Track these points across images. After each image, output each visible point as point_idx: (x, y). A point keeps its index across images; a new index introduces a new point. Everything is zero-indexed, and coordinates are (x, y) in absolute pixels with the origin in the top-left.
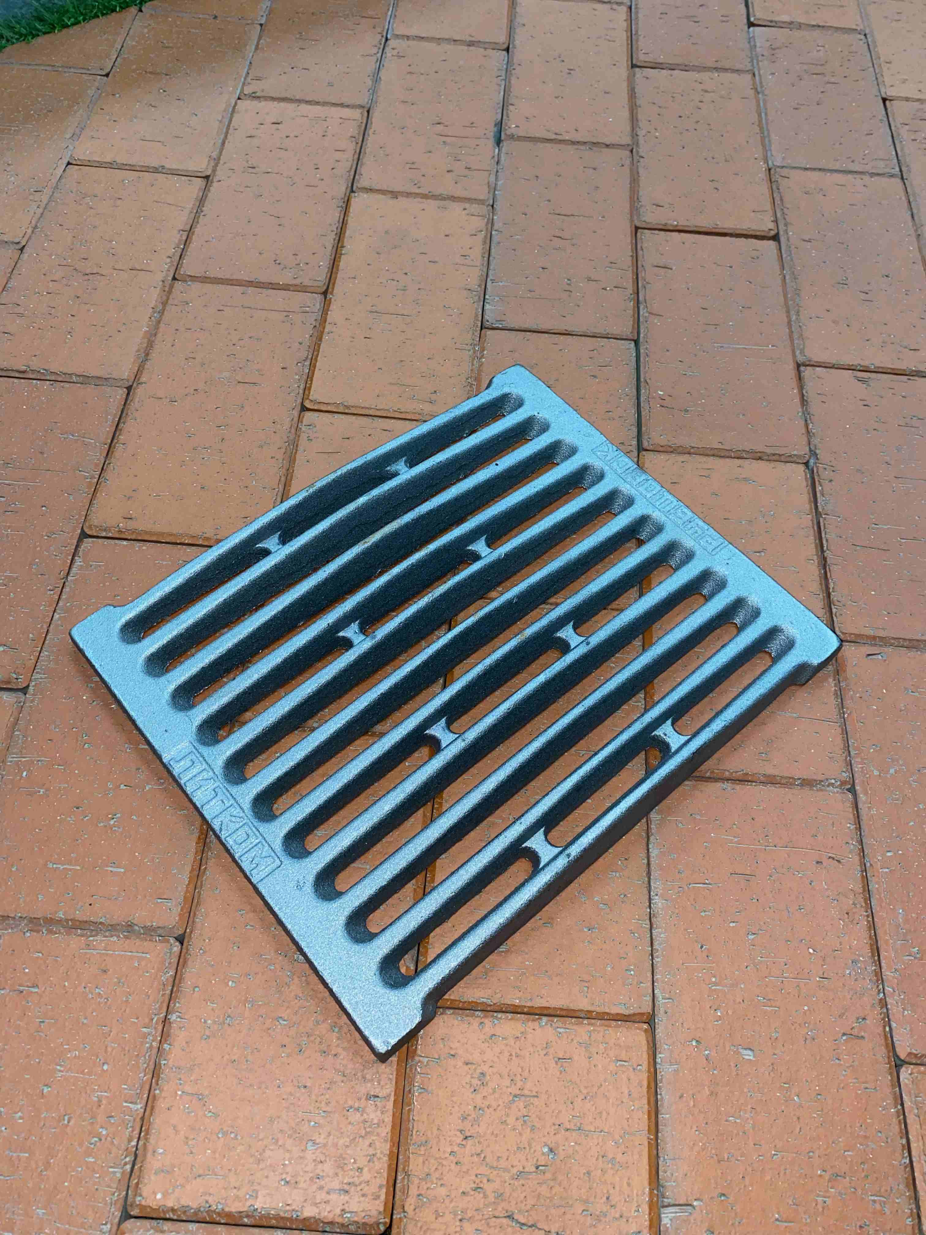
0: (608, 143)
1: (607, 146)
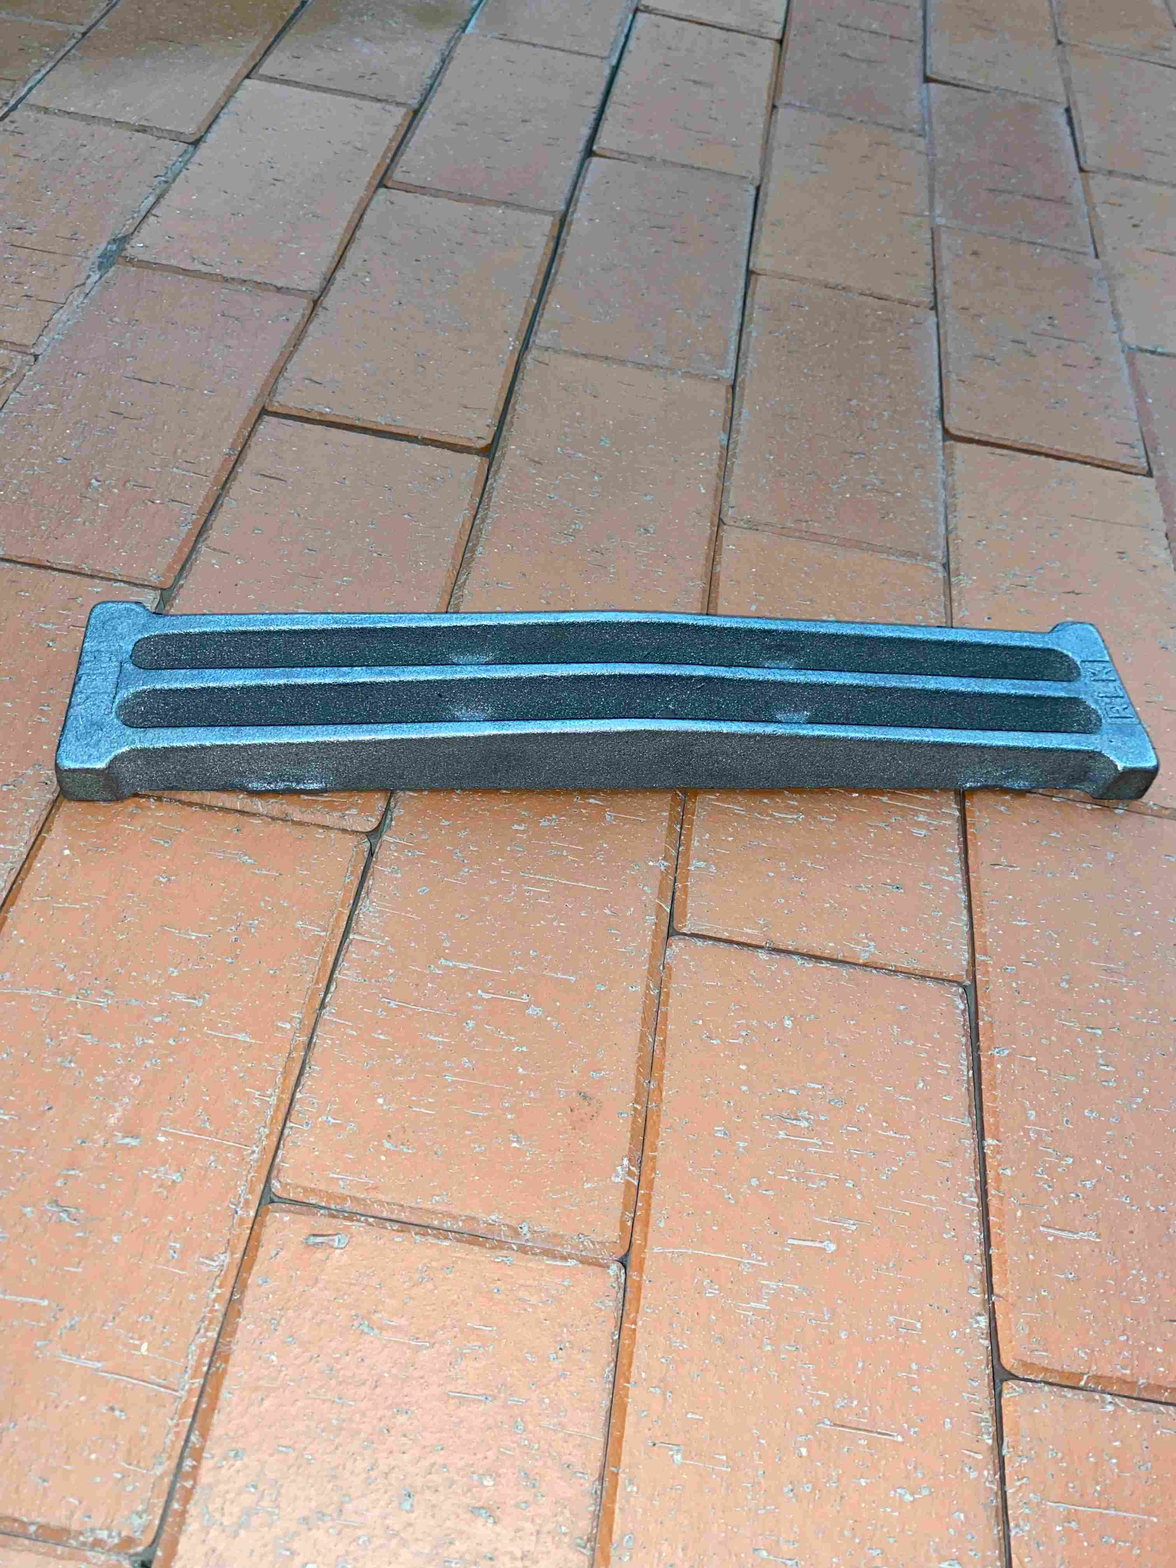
0: (279, 285)
1: (279, 289)
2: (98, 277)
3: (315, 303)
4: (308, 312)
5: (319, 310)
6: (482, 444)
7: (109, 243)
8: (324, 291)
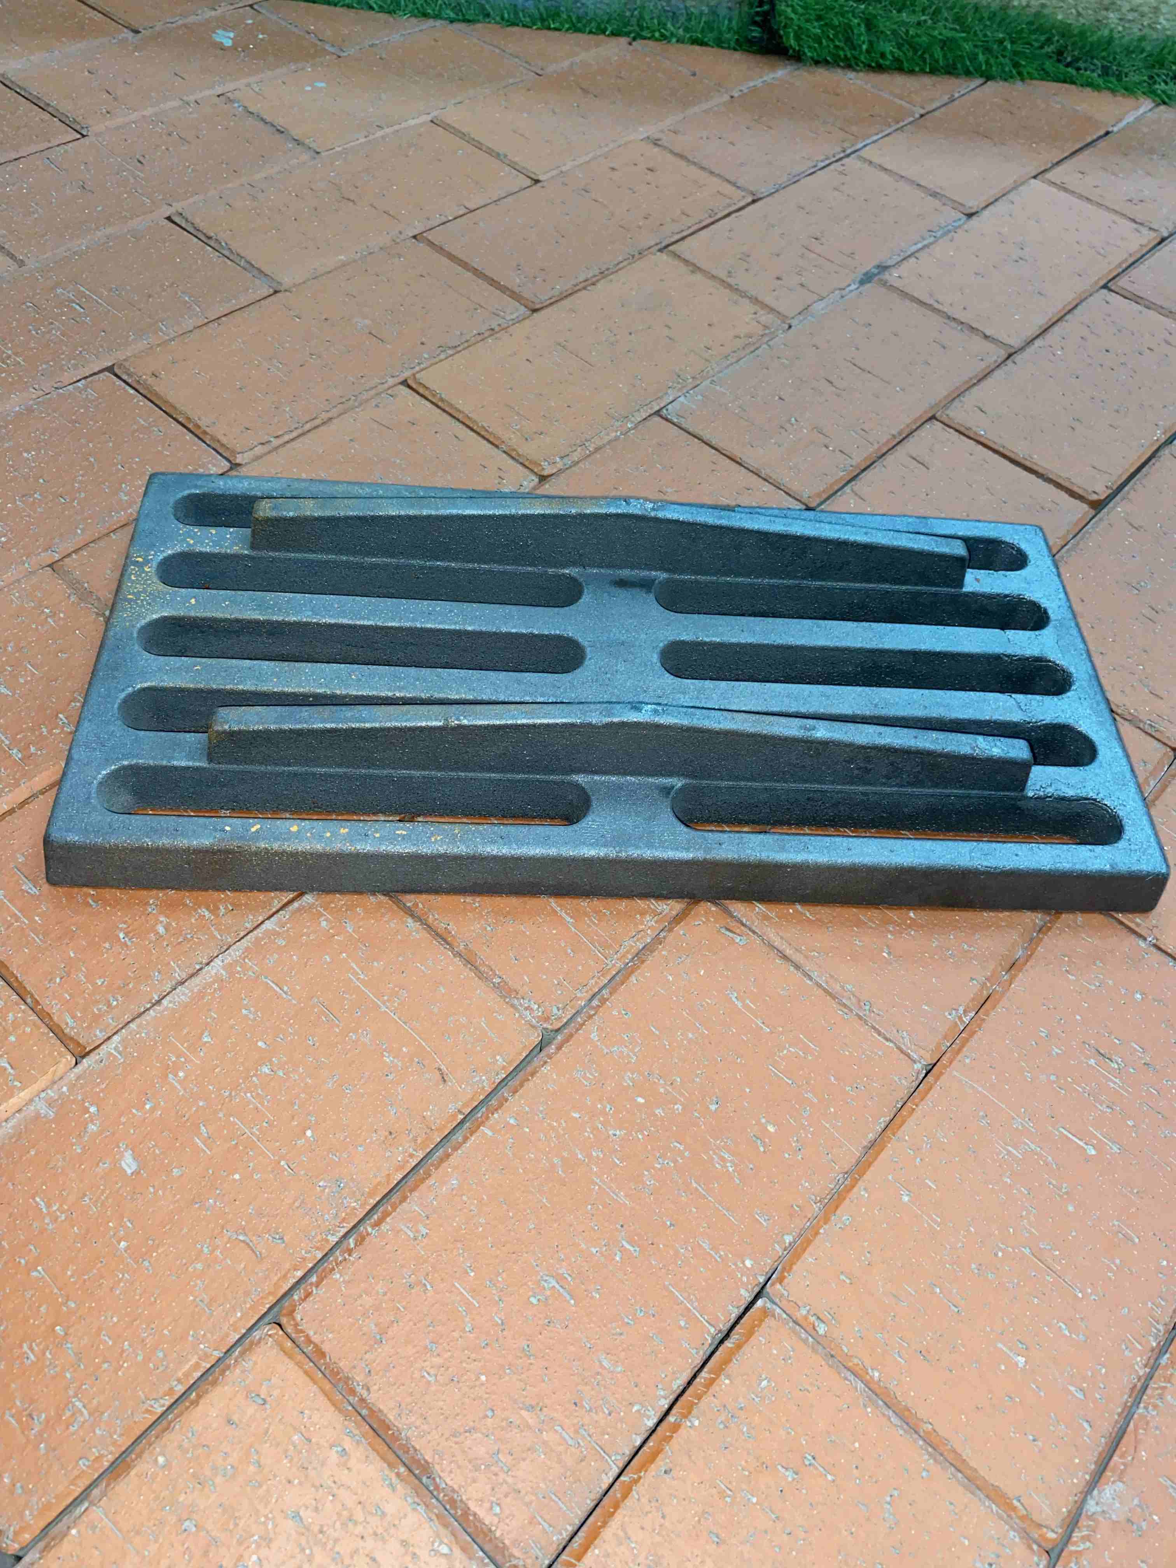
2: (856, 286)
3: (1010, 356)
4: (1000, 361)
5: (1009, 362)
6: (1095, 497)
7: (874, 267)
8: (1022, 349)
